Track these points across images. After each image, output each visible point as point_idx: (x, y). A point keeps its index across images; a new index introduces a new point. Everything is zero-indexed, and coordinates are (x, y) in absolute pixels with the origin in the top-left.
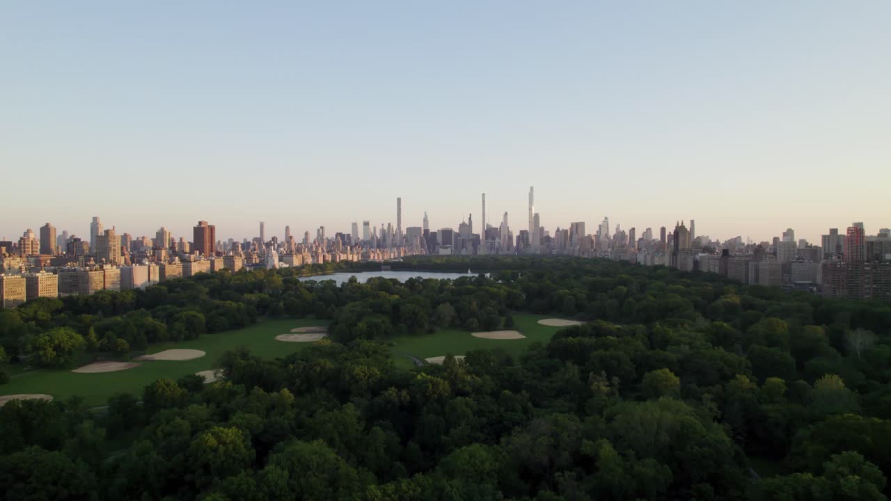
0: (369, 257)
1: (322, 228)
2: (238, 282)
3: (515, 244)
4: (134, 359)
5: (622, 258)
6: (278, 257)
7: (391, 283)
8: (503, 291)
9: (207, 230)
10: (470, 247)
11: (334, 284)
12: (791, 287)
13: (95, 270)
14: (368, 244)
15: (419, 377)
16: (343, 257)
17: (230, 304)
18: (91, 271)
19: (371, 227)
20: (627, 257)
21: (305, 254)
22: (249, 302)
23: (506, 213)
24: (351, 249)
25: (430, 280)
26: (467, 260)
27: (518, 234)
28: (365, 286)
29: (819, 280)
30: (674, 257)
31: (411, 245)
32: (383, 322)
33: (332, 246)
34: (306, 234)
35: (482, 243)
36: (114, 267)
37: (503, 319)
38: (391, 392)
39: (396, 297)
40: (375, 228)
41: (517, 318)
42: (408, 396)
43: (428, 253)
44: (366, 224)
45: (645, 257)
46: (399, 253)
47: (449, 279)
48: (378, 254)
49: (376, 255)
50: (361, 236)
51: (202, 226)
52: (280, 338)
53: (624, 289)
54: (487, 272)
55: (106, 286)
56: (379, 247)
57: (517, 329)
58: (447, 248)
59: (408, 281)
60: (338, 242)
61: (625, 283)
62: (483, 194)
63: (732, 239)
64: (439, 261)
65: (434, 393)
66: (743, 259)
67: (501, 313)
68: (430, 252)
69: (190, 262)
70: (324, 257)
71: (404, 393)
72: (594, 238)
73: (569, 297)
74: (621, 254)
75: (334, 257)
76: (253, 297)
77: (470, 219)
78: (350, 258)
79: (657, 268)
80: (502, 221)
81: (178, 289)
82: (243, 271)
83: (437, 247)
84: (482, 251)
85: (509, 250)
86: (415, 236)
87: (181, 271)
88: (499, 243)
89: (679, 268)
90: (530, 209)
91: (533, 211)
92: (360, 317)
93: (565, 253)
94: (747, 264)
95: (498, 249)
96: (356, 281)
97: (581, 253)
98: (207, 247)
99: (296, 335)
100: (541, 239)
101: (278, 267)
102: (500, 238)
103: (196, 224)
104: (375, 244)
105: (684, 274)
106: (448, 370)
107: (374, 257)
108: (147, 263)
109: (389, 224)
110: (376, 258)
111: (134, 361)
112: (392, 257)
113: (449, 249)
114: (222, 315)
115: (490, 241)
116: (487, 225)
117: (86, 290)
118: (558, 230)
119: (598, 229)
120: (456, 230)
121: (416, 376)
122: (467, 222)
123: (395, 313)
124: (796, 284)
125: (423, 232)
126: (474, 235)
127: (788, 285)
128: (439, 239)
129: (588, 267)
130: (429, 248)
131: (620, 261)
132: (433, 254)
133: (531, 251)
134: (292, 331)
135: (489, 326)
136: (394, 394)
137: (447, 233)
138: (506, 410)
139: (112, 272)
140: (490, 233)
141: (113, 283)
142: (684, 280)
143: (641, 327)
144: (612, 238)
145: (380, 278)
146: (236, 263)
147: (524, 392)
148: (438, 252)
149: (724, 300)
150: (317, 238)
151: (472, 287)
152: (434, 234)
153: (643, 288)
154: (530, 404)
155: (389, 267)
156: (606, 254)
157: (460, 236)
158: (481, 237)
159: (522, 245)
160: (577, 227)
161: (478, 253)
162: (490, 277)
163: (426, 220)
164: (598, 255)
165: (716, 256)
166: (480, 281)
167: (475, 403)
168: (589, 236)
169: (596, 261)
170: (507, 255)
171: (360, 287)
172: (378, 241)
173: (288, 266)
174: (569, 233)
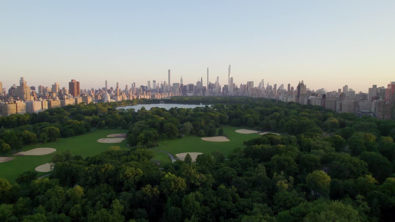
0: (155, 97)
1: (134, 83)
2: (86, 109)
3: (222, 91)
4: (12, 155)
5: (272, 98)
6: (110, 97)
7: (162, 111)
8: (218, 115)
9: (76, 84)
10: (201, 92)
11: (134, 111)
12: (359, 113)
13: (11, 104)
14: (154, 91)
15: (167, 176)
16: (142, 97)
17: (76, 122)
18: (9, 104)
19: (157, 83)
20: (274, 98)
21: (123, 96)
22: (88, 121)
23: (218, 77)
24: (146, 93)
25: (181, 109)
26: (200, 98)
27: (223, 86)
28: (149, 112)
29: (373, 110)
30: (298, 98)
31: (175, 91)
32: (154, 133)
33: (138, 92)
34: (127, 86)
35: (207, 91)
36: (23, 102)
37: (218, 129)
38: (147, 188)
39: (163, 118)
40: (158, 84)
41: (225, 129)
42: (158, 191)
43: (182, 95)
44: (154, 81)
45: (283, 97)
46: (169, 95)
47: (191, 108)
48: (159, 95)
49: (158, 96)
50: (152, 87)
51: (73, 82)
52: (101, 141)
53: (278, 114)
54: (209, 104)
55: (18, 112)
56: (160, 92)
57: (225, 136)
58: (191, 93)
59: (170, 109)
60: (141, 90)
61: (277, 111)
62: (208, 68)
63: (320, 89)
64: (187, 99)
65: (175, 189)
66: (334, 99)
67: (217, 127)
68: (183, 95)
69: (65, 99)
70: (133, 97)
71: (156, 189)
72: (258, 88)
73: (251, 118)
74: (272, 96)
75: (138, 97)
76: (90, 118)
77: (202, 79)
78: (146, 97)
79: (290, 103)
80: (216, 80)
81: (55, 113)
82: (91, 104)
83: (186, 92)
84: (207, 94)
85: (219, 94)
86: (177, 87)
87: (60, 104)
88: (215, 91)
89: (300, 103)
90: (229, 75)
91: (230, 76)
92: (142, 129)
93: (245, 95)
94: (335, 101)
95: (214, 93)
96: (144, 109)
97: (252, 95)
98: (76, 92)
99: (109, 139)
100: (234, 89)
101: (110, 102)
102: (215, 88)
103: (70, 81)
104: (158, 91)
105: (304, 107)
106: (186, 170)
107: (157, 97)
108: (41, 100)
109: (165, 82)
110: (158, 97)
111: (13, 156)
112: (166, 97)
113: (192, 93)
114: (71, 128)
115: (210, 89)
116: (210, 82)
117: (7, 113)
118: (241, 85)
119: (259, 84)
120: (195, 84)
121: (165, 175)
122: (200, 81)
123: (161, 128)
124: (362, 112)
125: (180, 85)
126: (203, 87)
127: (357, 112)
128: (188, 89)
129: (257, 102)
130: (183, 93)
131: (271, 99)
132: (185, 96)
133: (229, 94)
134: (107, 136)
135: (210, 134)
136: (149, 190)
137: (191, 86)
138: (222, 200)
139: (21, 104)
140: (211, 86)
141: (22, 110)
142: (306, 109)
143: (293, 137)
144: (266, 89)
145: (157, 108)
146: (88, 100)
147: (233, 187)
148: (187, 95)
149: (330, 121)
150: (132, 88)
151: (202, 113)
152: (185, 86)
153: (286, 113)
154: (237, 195)
155: (163, 102)
156: (264, 96)
157: (197, 87)
158: (206, 88)
159: (225, 92)
160: (250, 83)
161: (205, 95)
162: (211, 107)
163: (181, 80)
164: (260, 97)
165: (318, 98)
166: (206, 110)
167: (202, 195)
168: (256, 88)
169: (260, 99)
170: (219, 96)
171: (146, 112)
172: (160, 89)
173: (115, 101)
174: (246, 86)
